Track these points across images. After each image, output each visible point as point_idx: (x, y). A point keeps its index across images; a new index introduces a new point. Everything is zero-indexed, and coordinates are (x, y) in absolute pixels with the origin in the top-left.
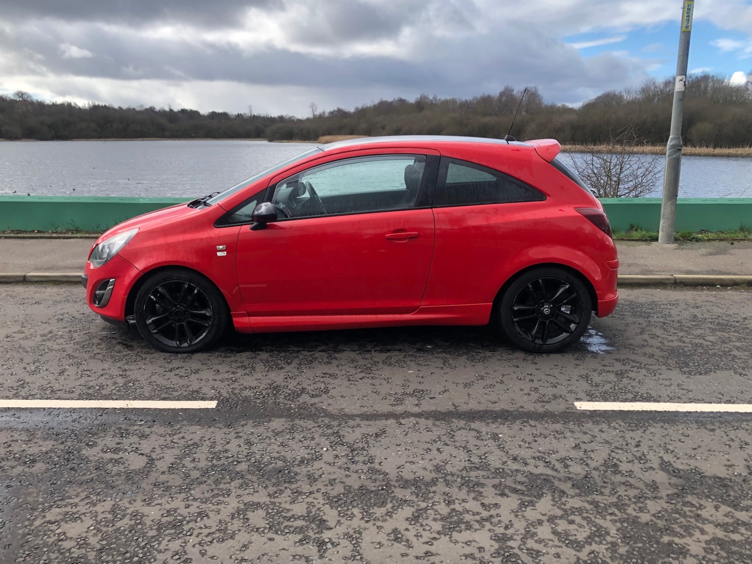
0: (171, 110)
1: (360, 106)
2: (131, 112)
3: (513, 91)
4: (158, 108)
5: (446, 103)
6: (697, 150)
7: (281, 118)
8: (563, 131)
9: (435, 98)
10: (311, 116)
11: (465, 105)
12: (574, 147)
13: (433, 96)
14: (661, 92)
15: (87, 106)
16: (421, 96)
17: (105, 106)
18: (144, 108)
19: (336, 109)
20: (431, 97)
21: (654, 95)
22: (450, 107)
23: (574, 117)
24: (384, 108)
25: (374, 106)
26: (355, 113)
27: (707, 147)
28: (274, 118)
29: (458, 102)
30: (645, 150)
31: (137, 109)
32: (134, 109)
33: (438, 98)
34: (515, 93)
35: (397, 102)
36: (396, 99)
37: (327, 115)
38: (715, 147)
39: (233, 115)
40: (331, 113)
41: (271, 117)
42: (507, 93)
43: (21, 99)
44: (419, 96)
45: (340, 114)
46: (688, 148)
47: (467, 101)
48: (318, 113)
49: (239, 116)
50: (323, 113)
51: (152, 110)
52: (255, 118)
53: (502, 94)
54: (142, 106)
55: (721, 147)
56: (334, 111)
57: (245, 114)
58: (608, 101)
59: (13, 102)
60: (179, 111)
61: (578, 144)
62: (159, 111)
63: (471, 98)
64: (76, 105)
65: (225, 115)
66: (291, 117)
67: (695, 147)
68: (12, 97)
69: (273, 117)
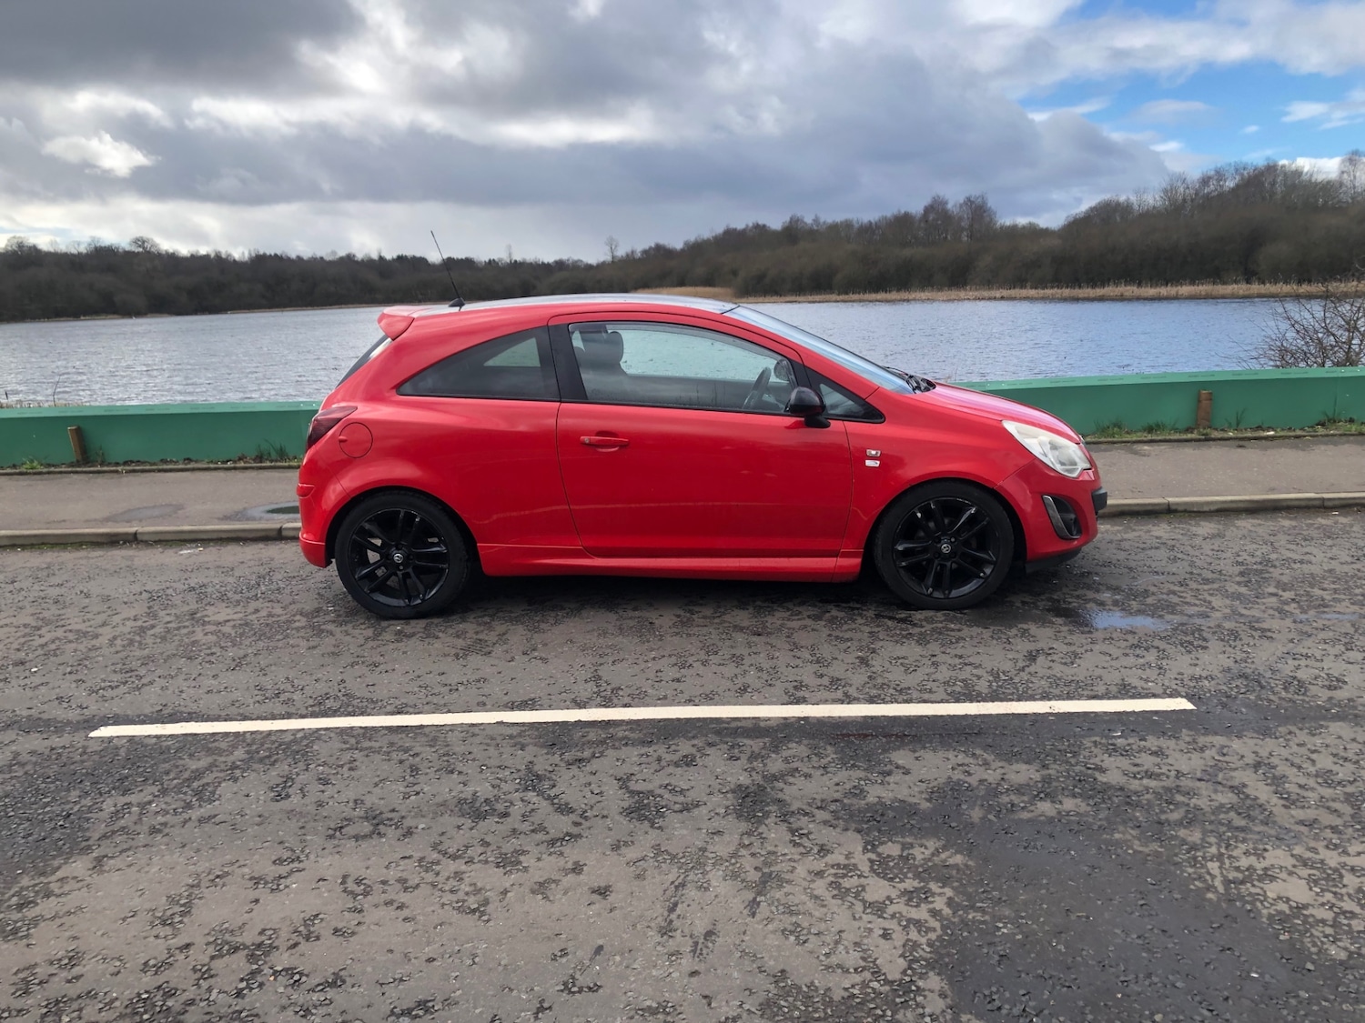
0: (381, 258)
1: (692, 238)
2: (317, 263)
3: (946, 203)
4: (359, 256)
5: (834, 228)
6: (1270, 288)
7: (560, 265)
8: (1040, 267)
9: (816, 220)
10: (608, 258)
11: (867, 230)
12: (1059, 291)
13: (813, 217)
14: (1196, 194)
15: (246, 257)
16: (791, 219)
17: (276, 255)
18: (337, 257)
19: (653, 246)
20: (809, 220)
21: (1184, 200)
22: (843, 234)
23: (1057, 242)
24: (732, 240)
25: (716, 238)
26: (682, 250)
27: (1286, 282)
28: (548, 264)
29: (856, 226)
30: (1180, 293)
31: (328, 258)
32: (322, 258)
33: (822, 221)
34: (949, 206)
35: (751, 230)
36: (751, 225)
37: (638, 255)
38: (1300, 282)
39: (480, 263)
40: (645, 252)
41: (543, 263)
42: (936, 210)
43: (141, 250)
44: (788, 219)
45: (660, 252)
46: (1253, 286)
47: (870, 223)
48: (621, 252)
49: (491, 263)
50: (633, 252)
51: (349, 259)
52: (516, 266)
53: (928, 210)
54: (334, 253)
55: (1310, 281)
56: (651, 248)
57: (501, 260)
58: (1107, 214)
59: (128, 254)
60: (393, 259)
61: (1067, 287)
62: (363, 260)
63: (877, 219)
64: (229, 255)
65: (468, 263)
66: (576, 262)
67: (1264, 283)
68: (128, 248)
69: (546, 262)
